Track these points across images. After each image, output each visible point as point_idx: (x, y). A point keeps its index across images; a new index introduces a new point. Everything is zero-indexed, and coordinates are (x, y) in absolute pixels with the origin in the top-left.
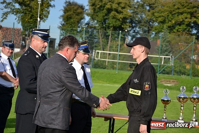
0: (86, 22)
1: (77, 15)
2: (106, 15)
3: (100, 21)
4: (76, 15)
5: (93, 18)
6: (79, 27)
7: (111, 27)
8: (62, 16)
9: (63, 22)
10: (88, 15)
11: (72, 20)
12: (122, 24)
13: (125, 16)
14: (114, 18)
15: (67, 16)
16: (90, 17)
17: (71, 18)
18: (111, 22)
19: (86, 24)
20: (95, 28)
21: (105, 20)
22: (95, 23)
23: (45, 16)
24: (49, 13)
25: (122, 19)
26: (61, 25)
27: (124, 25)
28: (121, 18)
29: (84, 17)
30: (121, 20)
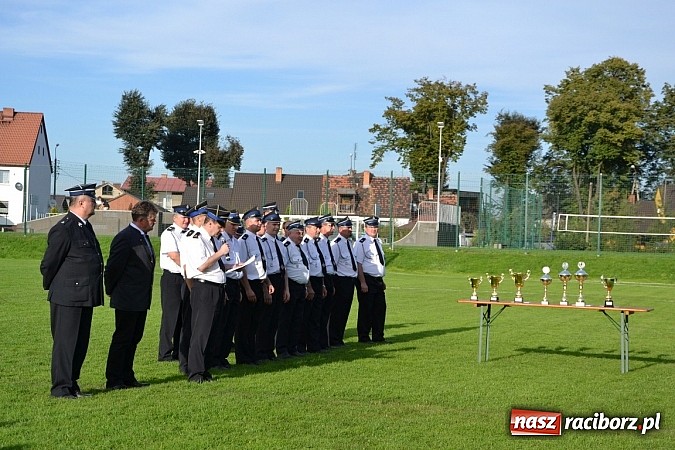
0: (544, 154)
1: (524, 141)
2: (586, 137)
3: (573, 151)
4: (521, 141)
5: (558, 147)
6: (529, 166)
7: (599, 161)
8: (492, 146)
9: (495, 159)
10: (546, 139)
11: (513, 153)
12: (622, 154)
13: (627, 136)
14: (603, 142)
15: (503, 146)
16: (551, 144)
17: (509, 149)
18: (596, 149)
19: (545, 158)
20: (564, 165)
21: (584, 149)
22: (563, 156)
23: (456, 148)
24: (464, 142)
25: (623, 143)
26: (490, 165)
27: (627, 156)
28: (619, 141)
29: (539, 144)
30: (619, 144)
